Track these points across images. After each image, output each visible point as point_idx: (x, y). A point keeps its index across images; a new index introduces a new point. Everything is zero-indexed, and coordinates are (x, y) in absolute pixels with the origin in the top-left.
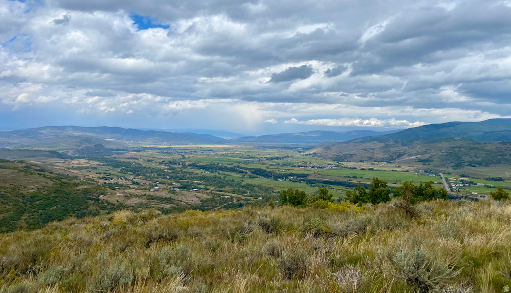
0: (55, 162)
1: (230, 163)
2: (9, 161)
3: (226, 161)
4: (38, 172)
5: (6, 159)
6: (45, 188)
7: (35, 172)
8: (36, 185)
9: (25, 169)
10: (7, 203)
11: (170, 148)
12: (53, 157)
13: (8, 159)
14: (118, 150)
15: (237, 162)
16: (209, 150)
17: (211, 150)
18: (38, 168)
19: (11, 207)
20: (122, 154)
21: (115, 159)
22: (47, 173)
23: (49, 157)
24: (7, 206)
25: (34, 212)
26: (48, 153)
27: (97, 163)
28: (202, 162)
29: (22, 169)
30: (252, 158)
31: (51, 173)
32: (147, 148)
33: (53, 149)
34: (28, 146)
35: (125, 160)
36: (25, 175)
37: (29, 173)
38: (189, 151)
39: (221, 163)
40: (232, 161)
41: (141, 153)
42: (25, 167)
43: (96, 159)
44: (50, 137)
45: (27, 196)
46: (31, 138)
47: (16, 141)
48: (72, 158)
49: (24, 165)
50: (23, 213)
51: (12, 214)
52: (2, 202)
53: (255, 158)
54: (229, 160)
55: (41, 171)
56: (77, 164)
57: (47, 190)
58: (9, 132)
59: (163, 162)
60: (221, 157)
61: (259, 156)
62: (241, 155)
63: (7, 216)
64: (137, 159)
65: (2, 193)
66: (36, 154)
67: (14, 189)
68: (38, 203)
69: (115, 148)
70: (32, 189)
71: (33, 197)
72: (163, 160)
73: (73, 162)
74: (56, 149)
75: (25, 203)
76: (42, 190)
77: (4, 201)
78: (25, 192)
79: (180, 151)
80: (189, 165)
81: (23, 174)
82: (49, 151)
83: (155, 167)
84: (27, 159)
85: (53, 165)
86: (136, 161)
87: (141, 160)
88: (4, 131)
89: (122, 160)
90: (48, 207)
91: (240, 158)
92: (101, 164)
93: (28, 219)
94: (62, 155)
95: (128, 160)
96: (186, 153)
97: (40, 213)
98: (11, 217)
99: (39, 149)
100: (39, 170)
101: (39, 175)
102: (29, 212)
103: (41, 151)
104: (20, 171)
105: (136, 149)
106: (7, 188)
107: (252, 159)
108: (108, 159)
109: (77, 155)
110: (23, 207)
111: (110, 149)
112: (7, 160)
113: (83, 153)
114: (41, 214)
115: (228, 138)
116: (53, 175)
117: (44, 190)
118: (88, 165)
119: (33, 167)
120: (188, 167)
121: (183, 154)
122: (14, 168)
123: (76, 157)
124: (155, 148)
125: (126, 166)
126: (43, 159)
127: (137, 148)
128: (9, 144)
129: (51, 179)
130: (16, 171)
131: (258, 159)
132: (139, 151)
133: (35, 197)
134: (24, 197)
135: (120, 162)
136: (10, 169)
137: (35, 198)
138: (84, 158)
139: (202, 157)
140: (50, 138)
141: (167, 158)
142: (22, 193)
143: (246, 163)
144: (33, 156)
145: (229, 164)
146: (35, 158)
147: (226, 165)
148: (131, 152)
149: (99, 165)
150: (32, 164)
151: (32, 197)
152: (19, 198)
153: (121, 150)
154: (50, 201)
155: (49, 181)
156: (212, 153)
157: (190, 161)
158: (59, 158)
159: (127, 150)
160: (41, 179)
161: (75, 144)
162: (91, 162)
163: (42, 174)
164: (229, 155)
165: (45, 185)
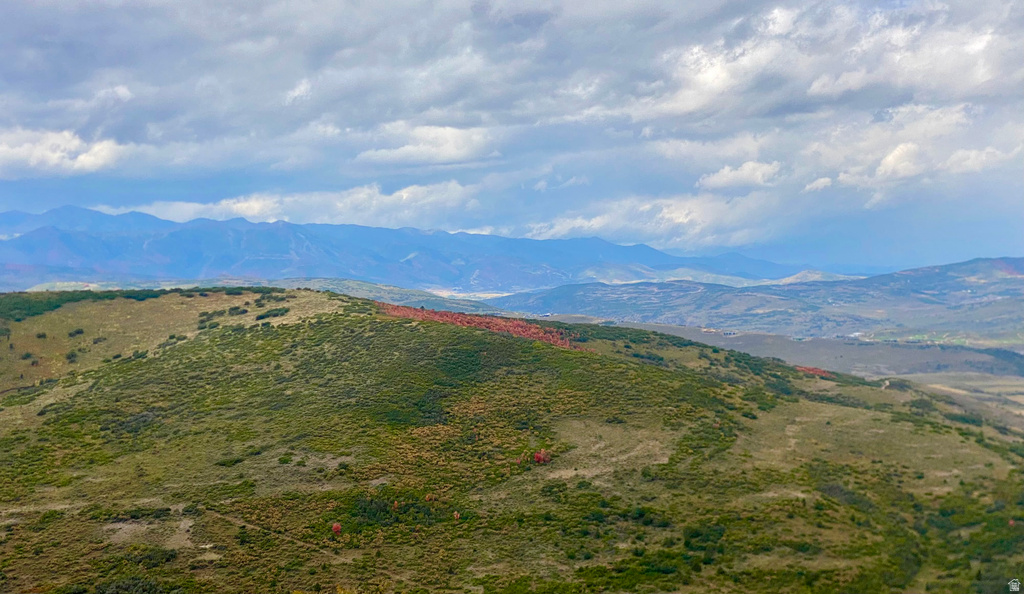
0: (1013, 390)
2: (861, 382)
4: (959, 425)
5: (853, 373)
6: (986, 484)
7: (948, 422)
8: (956, 472)
9: (914, 409)
10: (867, 523)
12: (1003, 371)
13: (859, 374)
18: (956, 411)
19: (879, 539)
22: (989, 432)
23: (991, 370)
24: (868, 535)
25: (955, 565)
26: (987, 358)
29: (905, 410)
31: (1004, 430)
33: (1004, 343)
34: (919, 331)
36: (916, 433)
37: (928, 427)
42: (914, 404)
44: (991, 298)
45: (928, 508)
46: (926, 301)
47: (879, 313)
49: (909, 396)
50: (919, 563)
51: (884, 562)
52: (853, 519)
55: (969, 421)
57: (994, 493)
58: (857, 283)
63: (871, 567)
65: (850, 487)
66: (945, 358)
67: (887, 478)
68: (965, 533)
70: (940, 484)
71: (948, 514)
74: (1013, 341)
75: (922, 532)
76: (976, 489)
77: (858, 515)
78: (919, 491)
81: (908, 426)
82: (988, 351)
84: (920, 375)
85: (1006, 402)
88: (842, 277)
90: (999, 553)
93: (937, 585)
97: (974, 572)
98: (883, 574)
99: (956, 341)
100: (964, 419)
101: (962, 434)
102: (940, 562)
103: (962, 348)
104: (898, 418)
106: (864, 472)
110: (917, 545)
112: (855, 378)
114: (979, 576)
116: (1010, 439)
117: (983, 491)
119: (941, 405)
122: (882, 407)
126: (970, 379)
128: (859, 321)
129: (1002, 451)
130: (887, 416)
133: (953, 512)
134: (917, 507)
136: (868, 408)
137: (956, 517)
140: (989, 303)
142: (911, 495)
144: (939, 368)
146: (943, 373)
150: (935, 396)
151: (944, 513)
152: (902, 510)
154: (1005, 531)
155: (996, 460)
160: (971, 449)
163: (972, 434)
165: (987, 472)
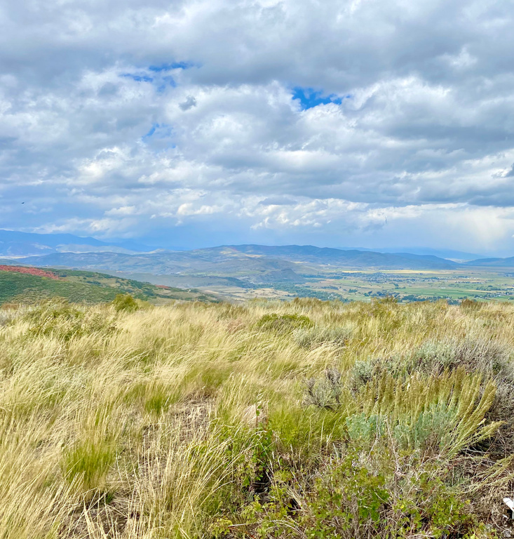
0: (234, 291)
1: (463, 296)
2: (181, 290)
3: (457, 293)
5: (177, 287)
9: (199, 299)
11: (379, 275)
12: (231, 285)
13: (180, 287)
14: (311, 276)
15: (473, 295)
16: (432, 278)
17: (435, 278)
18: (214, 299)
20: (317, 281)
21: (308, 289)
23: (227, 285)
26: (226, 280)
27: (287, 293)
28: (422, 294)
29: (196, 300)
30: (496, 289)
32: (348, 274)
33: (232, 275)
34: (201, 271)
35: (320, 290)
38: (404, 278)
39: (450, 296)
40: (464, 294)
41: (341, 281)
42: (199, 297)
43: (285, 288)
46: (204, 260)
47: (188, 265)
48: (255, 287)
49: (198, 295)
53: (500, 290)
54: (461, 293)
56: (261, 294)
58: (178, 254)
59: (370, 293)
60: (450, 288)
61: (506, 287)
62: (480, 286)
64: (337, 289)
66: (211, 281)
69: (308, 273)
72: (370, 291)
73: (257, 291)
74: (235, 275)
79: (393, 279)
80: (405, 298)
82: (226, 278)
83: (360, 299)
84: (202, 287)
85: (232, 296)
86: (335, 291)
87: (341, 290)
89: (317, 290)
91: (477, 289)
92: (290, 295)
94: (243, 283)
95: (324, 290)
96: (401, 281)
99: (215, 275)
103: (217, 277)
105: (334, 275)
107: (495, 292)
108: (299, 288)
109: (261, 283)
111: (301, 275)
112: (178, 289)
113: (268, 280)
115: (461, 261)
118: (275, 296)
119: (209, 297)
120: (403, 301)
121: (396, 283)
122: (188, 299)
123: (259, 285)
124: (359, 275)
125: (322, 297)
126: (220, 288)
127: (336, 274)
128: (179, 268)
131: (505, 292)
132: (338, 278)
135: (315, 293)
136: (182, 299)
138: (270, 287)
139: (422, 287)
140: (227, 261)
141: (376, 288)
143: (486, 296)
144: (209, 284)
145: (461, 298)
147: (457, 300)
148: (328, 280)
149: (289, 296)
150: (207, 294)
153: (315, 276)
156: (436, 282)
157: (406, 293)
158: (239, 286)
159: (323, 277)
161: (257, 268)
162: (278, 291)
164: (462, 285)
